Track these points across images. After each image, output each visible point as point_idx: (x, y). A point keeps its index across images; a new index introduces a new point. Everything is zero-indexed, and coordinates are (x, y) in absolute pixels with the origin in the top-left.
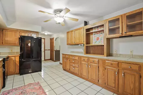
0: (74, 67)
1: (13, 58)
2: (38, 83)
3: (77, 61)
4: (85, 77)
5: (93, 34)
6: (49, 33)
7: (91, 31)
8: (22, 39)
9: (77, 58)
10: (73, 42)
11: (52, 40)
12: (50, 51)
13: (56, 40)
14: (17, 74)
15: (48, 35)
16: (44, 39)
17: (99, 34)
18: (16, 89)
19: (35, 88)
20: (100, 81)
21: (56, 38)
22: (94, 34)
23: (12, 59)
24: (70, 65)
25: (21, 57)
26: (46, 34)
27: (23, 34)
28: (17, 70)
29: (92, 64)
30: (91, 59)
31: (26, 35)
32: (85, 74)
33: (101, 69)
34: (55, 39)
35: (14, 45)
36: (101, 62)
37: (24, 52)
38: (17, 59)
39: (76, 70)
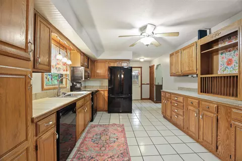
0: (178, 114)
2: (123, 125)
3: (182, 104)
4: (194, 135)
5: (220, 52)
6: (146, 59)
7: (215, 48)
8: (112, 71)
9: (181, 99)
10: (180, 71)
11: (151, 68)
12: (149, 85)
13: (157, 69)
14: (105, 111)
15: (145, 61)
16: (141, 68)
17: (232, 52)
18: (101, 126)
19: (117, 130)
20: (220, 148)
21: (158, 66)
22: (222, 53)
23: (101, 93)
24: (172, 111)
25: (110, 91)
26: (142, 60)
27: (112, 65)
28: (106, 107)
29: (206, 112)
30: (203, 103)
31: (116, 65)
32: (193, 128)
33: (223, 124)
34: (155, 67)
35: (103, 78)
36: (222, 111)
37: (114, 86)
38: (106, 94)
39: (180, 120)
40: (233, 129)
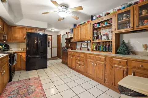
0: (80, 65)
1: (20, 54)
3: (83, 58)
4: (91, 76)
5: (101, 29)
6: (56, 30)
9: (82, 55)
10: (80, 38)
11: (59, 37)
12: (57, 48)
15: (55, 32)
16: (52, 36)
17: (107, 30)
20: (106, 80)
21: (63, 35)
22: (103, 30)
24: (76, 63)
25: (28, 53)
26: (53, 31)
29: (97, 61)
30: (97, 56)
32: (90, 72)
33: (108, 67)
34: (61, 36)
36: (108, 60)
39: (82, 68)
40: (114, 69)
